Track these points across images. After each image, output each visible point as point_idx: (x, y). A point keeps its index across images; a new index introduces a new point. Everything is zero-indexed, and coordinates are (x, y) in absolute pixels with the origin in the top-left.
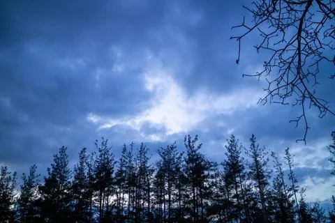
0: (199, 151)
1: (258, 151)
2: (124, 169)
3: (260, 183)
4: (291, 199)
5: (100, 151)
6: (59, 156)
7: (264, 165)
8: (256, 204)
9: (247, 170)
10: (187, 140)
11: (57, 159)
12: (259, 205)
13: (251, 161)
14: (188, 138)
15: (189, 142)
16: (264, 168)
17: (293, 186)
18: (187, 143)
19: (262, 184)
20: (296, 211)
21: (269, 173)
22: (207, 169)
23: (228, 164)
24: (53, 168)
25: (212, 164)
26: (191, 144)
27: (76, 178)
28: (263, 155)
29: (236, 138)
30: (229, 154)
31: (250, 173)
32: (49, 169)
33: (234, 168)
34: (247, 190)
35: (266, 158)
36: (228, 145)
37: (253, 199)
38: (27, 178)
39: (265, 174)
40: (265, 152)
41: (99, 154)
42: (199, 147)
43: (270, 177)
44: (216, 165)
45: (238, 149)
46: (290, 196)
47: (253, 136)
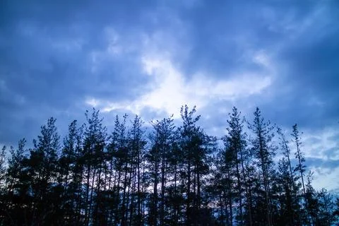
0: (197, 125)
1: (262, 126)
2: (116, 142)
3: (263, 162)
4: (297, 182)
5: (90, 123)
6: (47, 127)
7: (268, 141)
8: (258, 185)
9: (250, 146)
10: (184, 110)
11: (44, 130)
12: (262, 188)
13: (255, 137)
14: (184, 108)
15: (186, 112)
16: (269, 144)
17: (300, 165)
18: (184, 114)
19: (266, 163)
20: (302, 196)
21: (274, 150)
22: (205, 143)
23: (229, 139)
24: (41, 140)
25: (211, 139)
26: (188, 115)
27: (65, 151)
28: (268, 130)
29: (238, 111)
30: (231, 129)
31: (253, 149)
32: (34, 141)
33: (235, 142)
34: (249, 170)
35: (270, 134)
36: (230, 120)
37: (255, 180)
38: (15, 152)
39: (270, 151)
40: (270, 126)
41: (88, 125)
42: (197, 119)
43: (274, 154)
44: (215, 139)
45: (240, 122)
46: (296, 179)
47: (258, 109)
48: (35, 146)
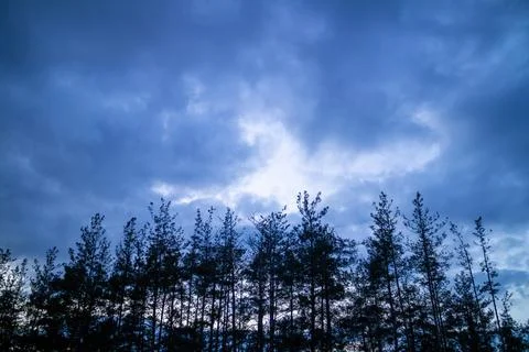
0: (323, 222)
1: (427, 222)
3: (431, 279)
4: (486, 310)
5: (157, 221)
6: (90, 229)
7: (437, 245)
8: (424, 316)
9: (408, 254)
10: (303, 200)
11: (86, 234)
12: (430, 320)
13: (415, 238)
14: (303, 196)
15: (306, 202)
16: (438, 250)
17: (490, 283)
18: (302, 206)
19: (434, 280)
20: (496, 331)
21: (446, 259)
22: (337, 250)
23: (375, 243)
24: (80, 249)
25: (346, 243)
26: (309, 207)
27: (119, 266)
28: (435, 227)
29: (388, 199)
30: (378, 227)
31: (413, 258)
33: (385, 248)
34: (408, 291)
35: (439, 234)
36: (375, 213)
37: (419, 307)
38: (42, 269)
39: (440, 260)
40: (439, 222)
41: (154, 225)
42: (323, 213)
43: (448, 266)
44: (353, 244)
45: (391, 216)
46: (485, 305)
47: (418, 195)
48: (72, 258)
